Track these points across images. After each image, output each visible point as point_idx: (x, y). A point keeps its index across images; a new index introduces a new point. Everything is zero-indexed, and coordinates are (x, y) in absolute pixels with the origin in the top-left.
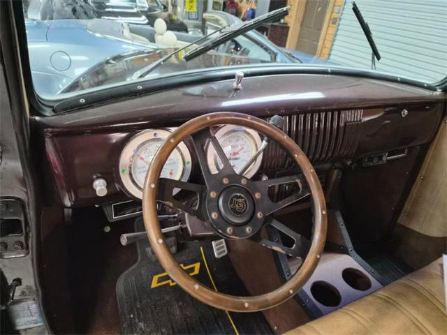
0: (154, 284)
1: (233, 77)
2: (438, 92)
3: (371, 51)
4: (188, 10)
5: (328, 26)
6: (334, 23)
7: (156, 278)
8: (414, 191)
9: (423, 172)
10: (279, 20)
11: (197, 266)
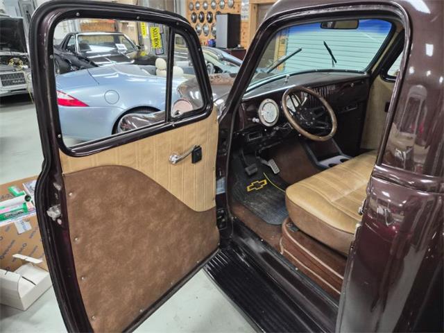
0: (249, 190)
1: (285, 77)
2: (365, 74)
3: (331, 57)
4: (154, 47)
5: (279, 46)
6: (283, 43)
7: (248, 187)
8: (365, 127)
9: (367, 116)
10: (237, 46)
11: (265, 181)
